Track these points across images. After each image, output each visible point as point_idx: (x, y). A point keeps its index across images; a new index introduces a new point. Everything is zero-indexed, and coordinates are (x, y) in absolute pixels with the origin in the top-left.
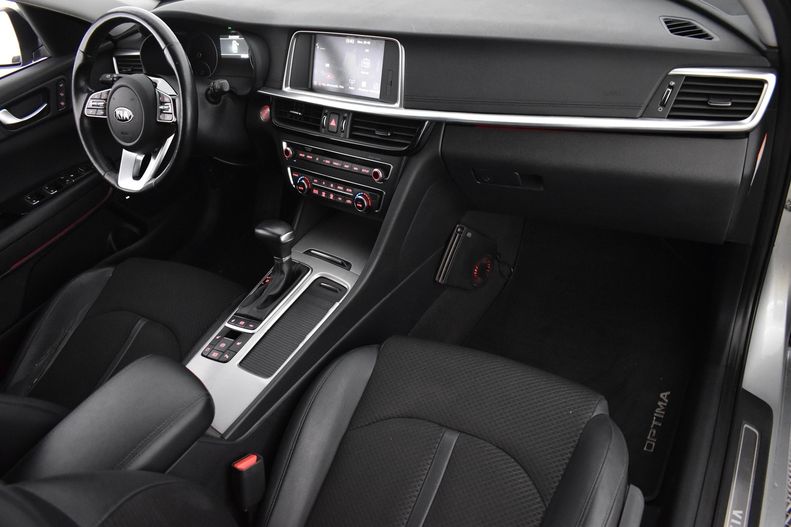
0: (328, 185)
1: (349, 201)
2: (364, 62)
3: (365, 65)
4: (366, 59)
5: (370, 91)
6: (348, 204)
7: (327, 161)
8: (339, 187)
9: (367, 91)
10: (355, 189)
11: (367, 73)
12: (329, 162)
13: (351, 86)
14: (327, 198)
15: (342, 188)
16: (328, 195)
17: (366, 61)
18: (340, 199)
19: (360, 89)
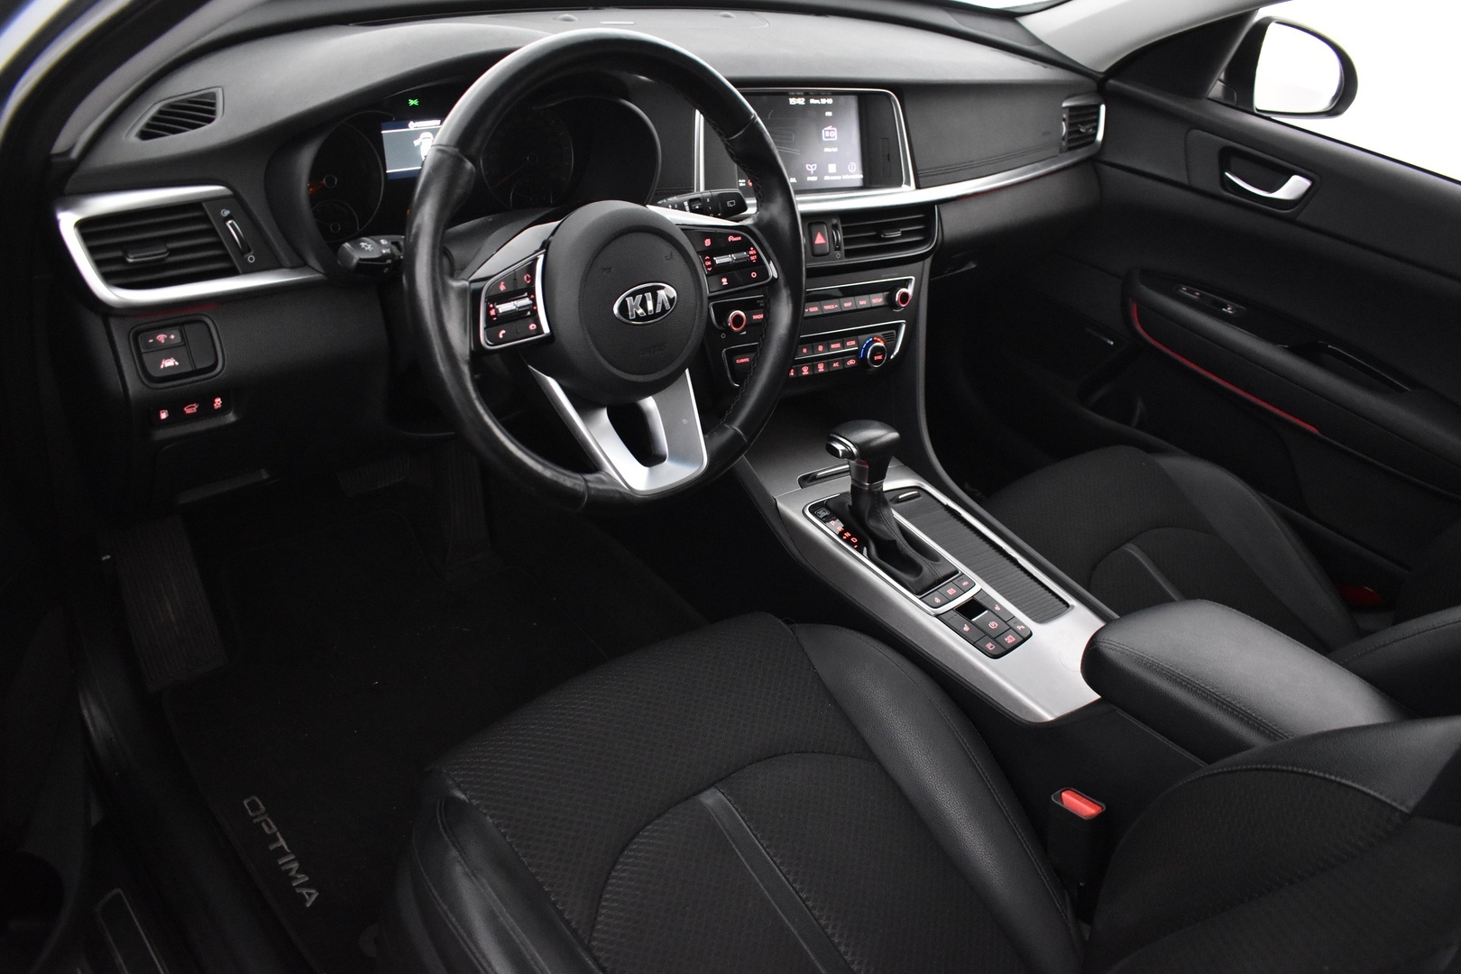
0: (814, 350)
1: (851, 362)
2: (827, 133)
3: (829, 137)
4: (829, 128)
5: (845, 177)
6: (852, 367)
7: (812, 310)
8: (833, 346)
9: (839, 178)
10: (860, 337)
11: (835, 150)
12: (816, 309)
13: (811, 176)
14: (814, 375)
15: (838, 345)
16: (813, 368)
17: (830, 131)
18: (835, 365)
19: (827, 178)
